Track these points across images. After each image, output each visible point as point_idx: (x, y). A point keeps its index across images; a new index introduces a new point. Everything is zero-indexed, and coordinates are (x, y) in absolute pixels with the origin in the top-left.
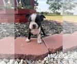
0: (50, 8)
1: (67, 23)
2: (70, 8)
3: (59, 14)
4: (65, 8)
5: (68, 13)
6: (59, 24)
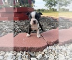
0: (46, 5)
1: (63, 19)
2: (66, 5)
4: (60, 4)
5: (64, 10)
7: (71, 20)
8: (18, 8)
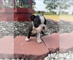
0: (47, 8)
3: (55, 13)
6: (56, 23)
7: (72, 24)
8: (18, 8)
